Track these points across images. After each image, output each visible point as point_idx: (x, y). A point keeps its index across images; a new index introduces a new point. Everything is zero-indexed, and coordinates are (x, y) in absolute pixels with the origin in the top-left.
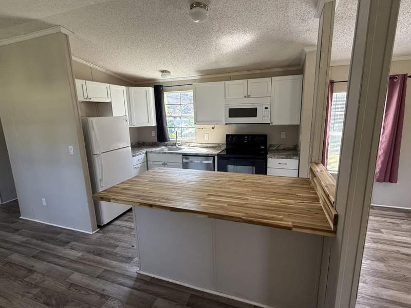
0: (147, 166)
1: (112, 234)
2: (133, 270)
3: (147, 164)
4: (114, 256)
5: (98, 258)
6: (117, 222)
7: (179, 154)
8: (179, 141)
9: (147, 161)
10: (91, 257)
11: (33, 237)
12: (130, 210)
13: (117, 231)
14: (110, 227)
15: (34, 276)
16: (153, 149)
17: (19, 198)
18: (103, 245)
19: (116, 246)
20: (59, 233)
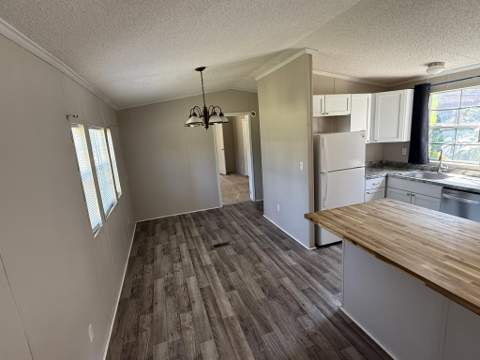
0: (386, 193)
1: (325, 257)
2: (336, 303)
3: (385, 191)
4: (322, 280)
5: (308, 275)
6: (335, 248)
7: (439, 184)
8: (444, 165)
9: (386, 187)
10: (303, 270)
11: (267, 234)
12: (341, 242)
13: (332, 257)
14: (327, 250)
15: (261, 265)
16: (397, 173)
17: (265, 200)
18: (315, 264)
19: (326, 271)
20: (284, 238)
